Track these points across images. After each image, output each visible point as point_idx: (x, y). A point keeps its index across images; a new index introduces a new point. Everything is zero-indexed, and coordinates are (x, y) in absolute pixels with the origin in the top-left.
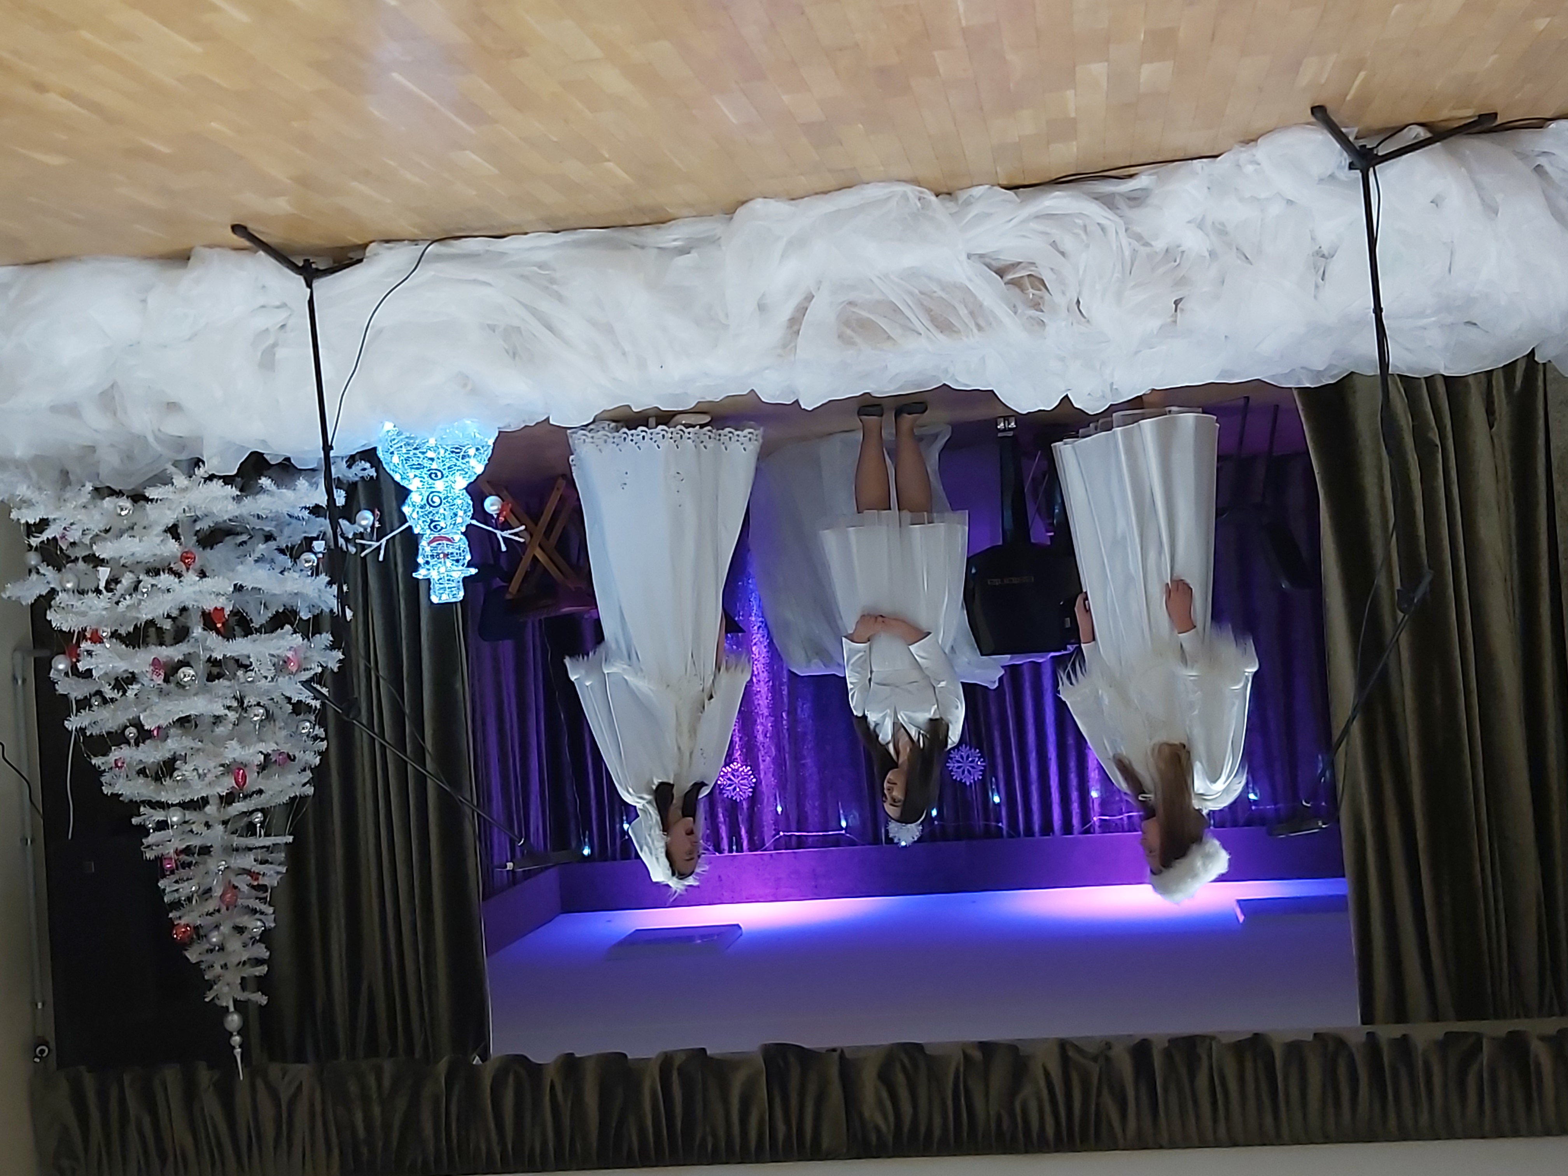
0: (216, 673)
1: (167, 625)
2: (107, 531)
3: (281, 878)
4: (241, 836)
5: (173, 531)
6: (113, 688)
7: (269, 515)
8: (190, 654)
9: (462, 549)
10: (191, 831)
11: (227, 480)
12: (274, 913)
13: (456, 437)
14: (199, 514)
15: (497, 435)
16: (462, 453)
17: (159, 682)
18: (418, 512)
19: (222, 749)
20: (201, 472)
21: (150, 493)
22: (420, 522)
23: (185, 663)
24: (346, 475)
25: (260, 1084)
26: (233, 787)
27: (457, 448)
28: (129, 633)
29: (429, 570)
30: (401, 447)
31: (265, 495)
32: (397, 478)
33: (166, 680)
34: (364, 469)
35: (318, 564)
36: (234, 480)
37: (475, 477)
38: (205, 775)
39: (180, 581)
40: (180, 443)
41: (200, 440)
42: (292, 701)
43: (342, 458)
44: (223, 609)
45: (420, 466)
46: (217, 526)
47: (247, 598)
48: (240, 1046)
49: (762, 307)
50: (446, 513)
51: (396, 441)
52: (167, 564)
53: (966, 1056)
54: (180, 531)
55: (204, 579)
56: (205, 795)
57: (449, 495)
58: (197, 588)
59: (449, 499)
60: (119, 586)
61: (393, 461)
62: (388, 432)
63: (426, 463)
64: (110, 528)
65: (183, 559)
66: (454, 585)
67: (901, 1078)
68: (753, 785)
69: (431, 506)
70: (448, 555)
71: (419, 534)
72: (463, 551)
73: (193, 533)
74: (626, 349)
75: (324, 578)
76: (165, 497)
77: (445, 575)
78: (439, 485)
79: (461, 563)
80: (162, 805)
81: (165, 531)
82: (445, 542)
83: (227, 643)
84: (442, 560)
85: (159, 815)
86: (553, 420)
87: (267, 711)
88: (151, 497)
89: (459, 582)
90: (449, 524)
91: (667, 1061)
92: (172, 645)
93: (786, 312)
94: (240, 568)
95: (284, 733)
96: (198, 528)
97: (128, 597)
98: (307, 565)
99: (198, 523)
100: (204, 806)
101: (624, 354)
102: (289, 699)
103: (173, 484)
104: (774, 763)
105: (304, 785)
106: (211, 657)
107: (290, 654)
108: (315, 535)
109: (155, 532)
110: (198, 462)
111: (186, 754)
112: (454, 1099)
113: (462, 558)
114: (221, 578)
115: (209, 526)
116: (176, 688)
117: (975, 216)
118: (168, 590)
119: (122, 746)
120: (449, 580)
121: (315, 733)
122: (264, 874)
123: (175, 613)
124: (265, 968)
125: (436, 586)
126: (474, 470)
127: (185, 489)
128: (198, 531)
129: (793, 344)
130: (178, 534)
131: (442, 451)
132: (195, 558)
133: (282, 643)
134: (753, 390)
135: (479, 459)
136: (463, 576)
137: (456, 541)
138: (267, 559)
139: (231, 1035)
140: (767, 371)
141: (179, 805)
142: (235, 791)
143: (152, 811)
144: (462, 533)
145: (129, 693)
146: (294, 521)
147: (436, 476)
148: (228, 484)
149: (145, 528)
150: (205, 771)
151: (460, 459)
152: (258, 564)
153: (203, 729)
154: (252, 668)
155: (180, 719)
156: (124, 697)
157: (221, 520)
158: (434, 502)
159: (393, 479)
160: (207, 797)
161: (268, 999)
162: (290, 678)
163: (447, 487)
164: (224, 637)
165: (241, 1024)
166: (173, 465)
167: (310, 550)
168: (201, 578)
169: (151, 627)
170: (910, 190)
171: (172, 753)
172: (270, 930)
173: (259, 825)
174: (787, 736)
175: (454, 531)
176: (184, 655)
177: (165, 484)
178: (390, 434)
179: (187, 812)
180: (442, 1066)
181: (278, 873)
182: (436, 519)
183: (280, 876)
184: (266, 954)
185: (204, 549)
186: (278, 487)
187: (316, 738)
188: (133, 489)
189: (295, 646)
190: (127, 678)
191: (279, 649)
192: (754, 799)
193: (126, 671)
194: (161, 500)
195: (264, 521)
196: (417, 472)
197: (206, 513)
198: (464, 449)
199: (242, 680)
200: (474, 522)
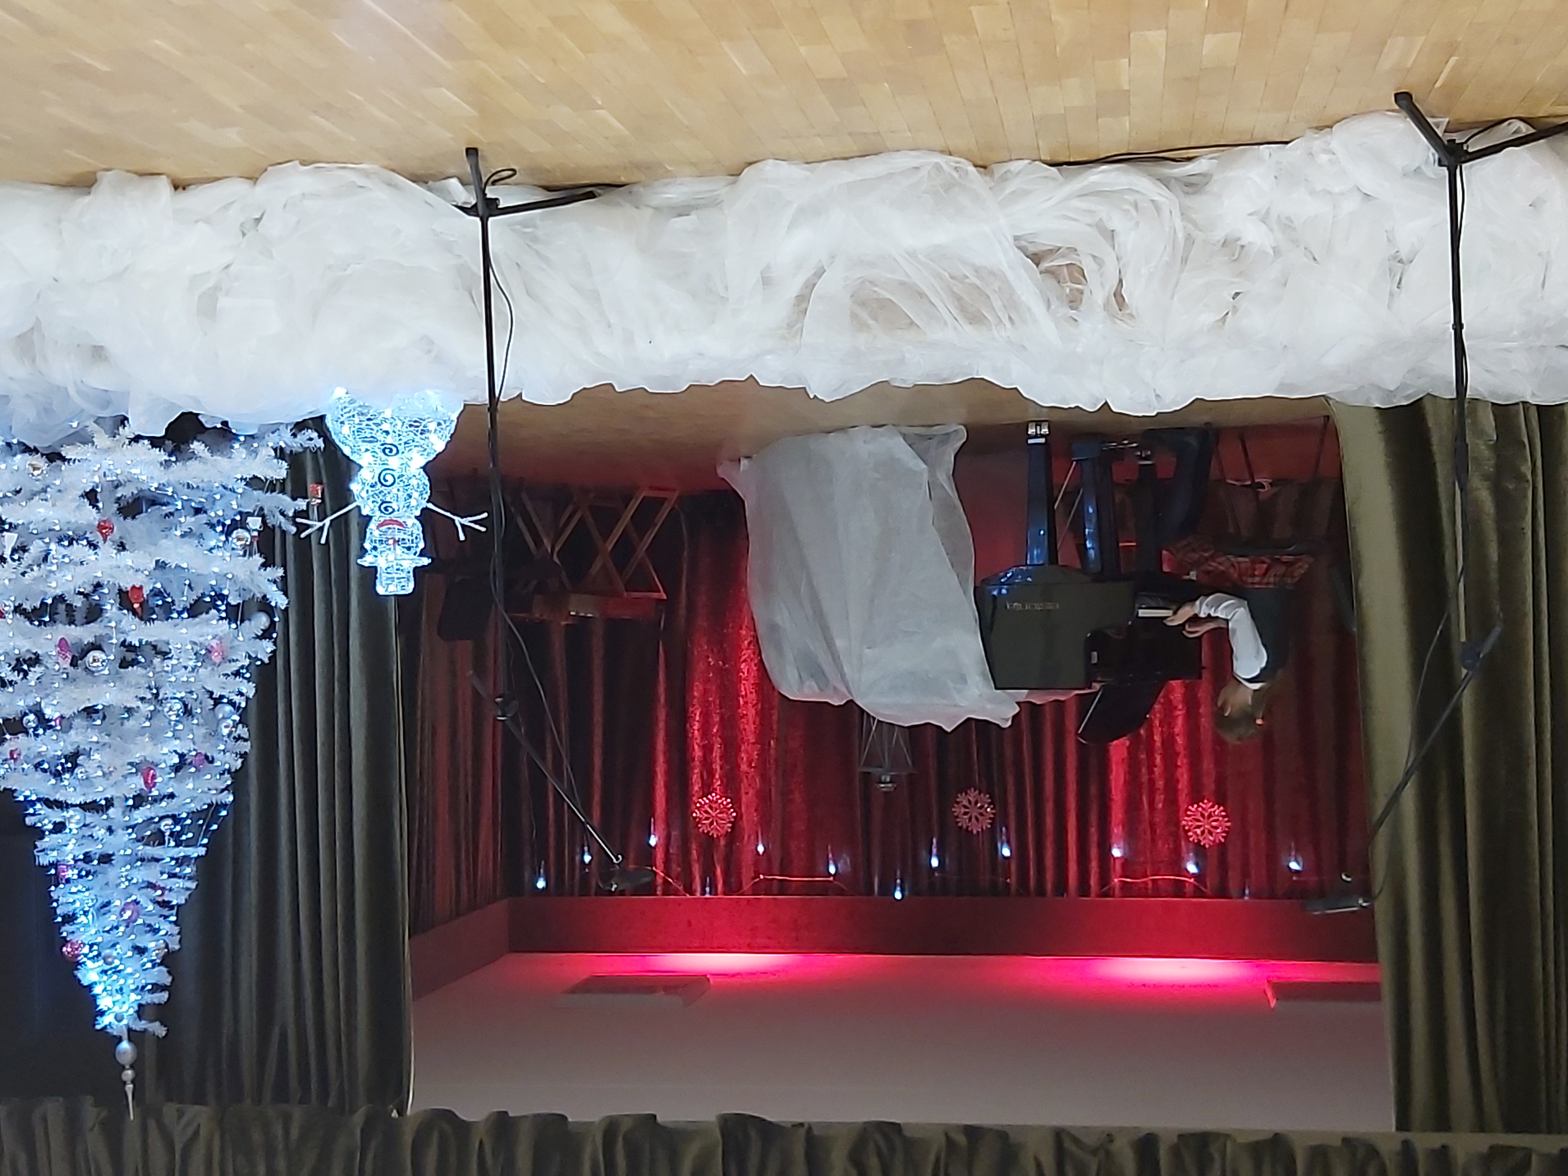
0: (130, 659)
1: (78, 602)
2: (18, 492)
3: (190, 895)
4: (147, 844)
5: (91, 496)
6: (14, 669)
7: (200, 485)
8: (101, 636)
9: (415, 536)
10: (91, 836)
11: (155, 442)
12: (179, 933)
13: (416, 409)
14: (120, 478)
15: (462, 408)
16: (420, 429)
17: (65, 666)
18: (367, 491)
19: (132, 746)
20: (127, 432)
21: (68, 452)
22: (370, 502)
23: (96, 646)
24: (290, 444)
25: (152, 1125)
26: (141, 789)
27: (415, 422)
28: (35, 608)
29: (376, 556)
30: (353, 416)
31: (197, 462)
32: (347, 451)
33: (74, 664)
34: (311, 439)
35: (252, 543)
36: (164, 443)
37: (434, 456)
38: (111, 773)
39: (96, 553)
40: (105, 398)
41: (126, 394)
42: (214, 696)
43: (287, 425)
44: (141, 588)
45: (374, 440)
46: (141, 494)
47: (171, 576)
48: (133, 1082)
49: (766, 281)
50: (400, 494)
51: (347, 410)
52: (82, 534)
53: (950, 1142)
54: (99, 497)
55: (122, 553)
56: (109, 797)
57: (404, 473)
58: (114, 563)
59: (403, 478)
60: (26, 554)
61: (343, 432)
62: (340, 398)
63: (381, 437)
64: (21, 489)
65: (100, 527)
66: (404, 575)
67: (873, 1162)
68: (733, 820)
69: (382, 485)
70: (398, 541)
71: (367, 516)
72: (416, 538)
73: (113, 500)
74: (612, 321)
75: (258, 559)
76: (84, 457)
77: (394, 564)
78: (394, 462)
79: (413, 550)
80: (59, 805)
81: (82, 496)
82: (397, 527)
83: (143, 626)
84: (392, 547)
85: (57, 816)
86: (526, 396)
87: (186, 706)
88: (68, 457)
89: (409, 572)
90: (401, 507)
91: (611, 1127)
92: (82, 625)
93: (794, 287)
94: (164, 542)
95: (203, 730)
96: (119, 495)
97: (35, 568)
98: (239, 543)
99: (120, 489)
100: (108, 808)
101: (609, 326)
102: (211, 693)
103: (93, 443)
104: (757, 797)
105: (223, 791)
106: (125, 641)
107: (214, 643)
108: (252, 511)
109: (70, 497)
110: (123, 421)
111: (91, 749)
112: (370, 1156)
113: (414, 545)
114: (142, 552)
115: (132, 493)
116: (84, 673)
117: (1013, 192)
118: (82, 563)
119: (20, 735)
120: (398, 570)
121: (238, 732)
122: (170, 890)
123: (89, 589)
124: (165, 996)
125: (383, 575)
126: (434, 447)
127: (108, 450)
128: (119, 499)
129: (799, 325)
130: (97, 501)
131: (400, 424)
132: (112, 529)
133: (206, 629)
134: (751, 376)
135: (440, 435)
136: (414, 565)
137: (410, 524)
138: (194, 535)
139: (123, 1068)
140: (769, 357)
141: (80, 805)
142: (143, 794)
143: (50, 810)
144: (416, 517)
145: (30, 674)
146: (228, 493)
147: (391, 451)
148: (156, 447)
149: (60, 491)
150: (111, 769)
151: (418, 434)
152: (185, 539)
153: (112, 721)
154: (170, 656)
155: (85, 709)
156: (25, 681)
157: (145, 487)
158: (386, 481)
159: (341, 450)
160: (112, 798)
161: (168, 1030)
162: (213, 669)
163: (402, 464)
164: (141, 619)
165: (135, 1057)
166: (95, 422)
167: (243, 525)
168: (119, 551)
169: (62, 603)
170: (942, 160)
171: (75, 746)
172: (174, 952)
173: (167, 834)
174: (773, 766)
175: (407, 514)
176: (95, 636)
177: (84, 443)
178: (341, 401)
179: (88, 814)
180: (358, 1118)
181: (188, 889)
182: (388, 499)
183: (189, 892)
184: (167, 980)
185: (125, 518)
186: (212, 453)
187: (238, 738)
188: (50, 446)
189: (221, 634)
190: (30, 659)
191: (202, 636)
192: (734, 834)
193: (28, 651)
194: (79, 461)
195: (193, 491)
196: (369, 446)
197: (130, 478)
198: (424, 423)
199: (158, 670)
200: (430, 506)
